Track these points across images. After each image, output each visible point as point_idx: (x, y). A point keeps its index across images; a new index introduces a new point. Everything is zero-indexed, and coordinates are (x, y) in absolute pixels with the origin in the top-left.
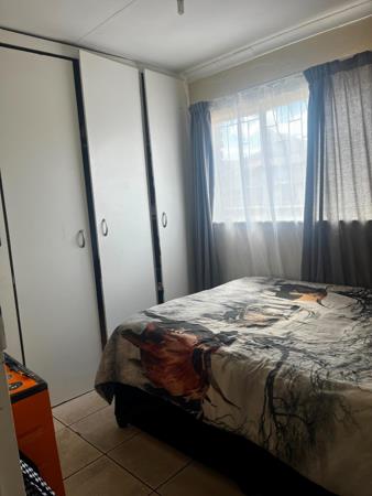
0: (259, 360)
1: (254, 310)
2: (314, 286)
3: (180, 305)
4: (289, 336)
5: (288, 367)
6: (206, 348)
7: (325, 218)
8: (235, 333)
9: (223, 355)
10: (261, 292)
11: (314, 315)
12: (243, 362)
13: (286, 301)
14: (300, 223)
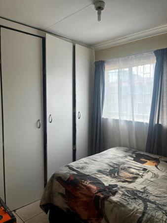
0: (131, 208)
1: (124, 169)
2: (152, 156)
3: (86, 163)
4: (145, 191)
5: (149, 216)
6: (102, 196)
7: (160, 123)
8: (116, 186)
9: (111, 202)
10: (126, 157)
11: (155, 176)
12: (123, 208)
13: (139, 165)
14: (146, 123)
